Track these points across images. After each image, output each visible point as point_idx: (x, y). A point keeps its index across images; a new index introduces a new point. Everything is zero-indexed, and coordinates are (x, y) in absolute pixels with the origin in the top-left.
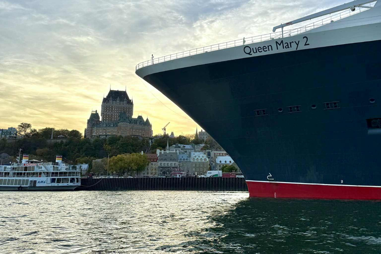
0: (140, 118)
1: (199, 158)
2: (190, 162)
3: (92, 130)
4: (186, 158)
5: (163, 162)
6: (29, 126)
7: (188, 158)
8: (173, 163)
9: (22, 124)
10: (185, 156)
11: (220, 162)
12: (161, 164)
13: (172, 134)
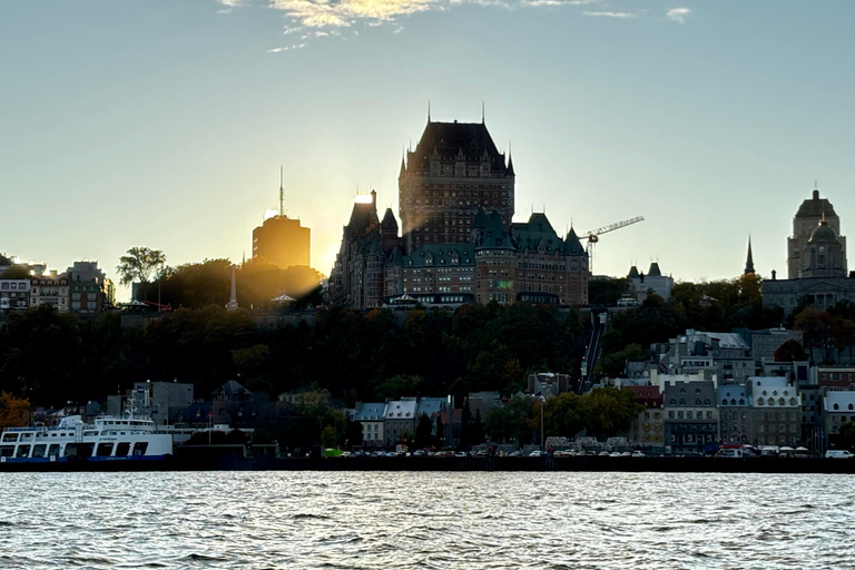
0: (539, 221)
1: (777, 398)
2: (751, 407)
3: (382, 276)
4: (738, 399)
5: (676, 410)
6: (156, 258)
7: (745, 399)
8: (704, 411)
9: (133, 251)
10: (735, 393)
11: (836, 406)
12: (671, 414)
13: (655, 268)
